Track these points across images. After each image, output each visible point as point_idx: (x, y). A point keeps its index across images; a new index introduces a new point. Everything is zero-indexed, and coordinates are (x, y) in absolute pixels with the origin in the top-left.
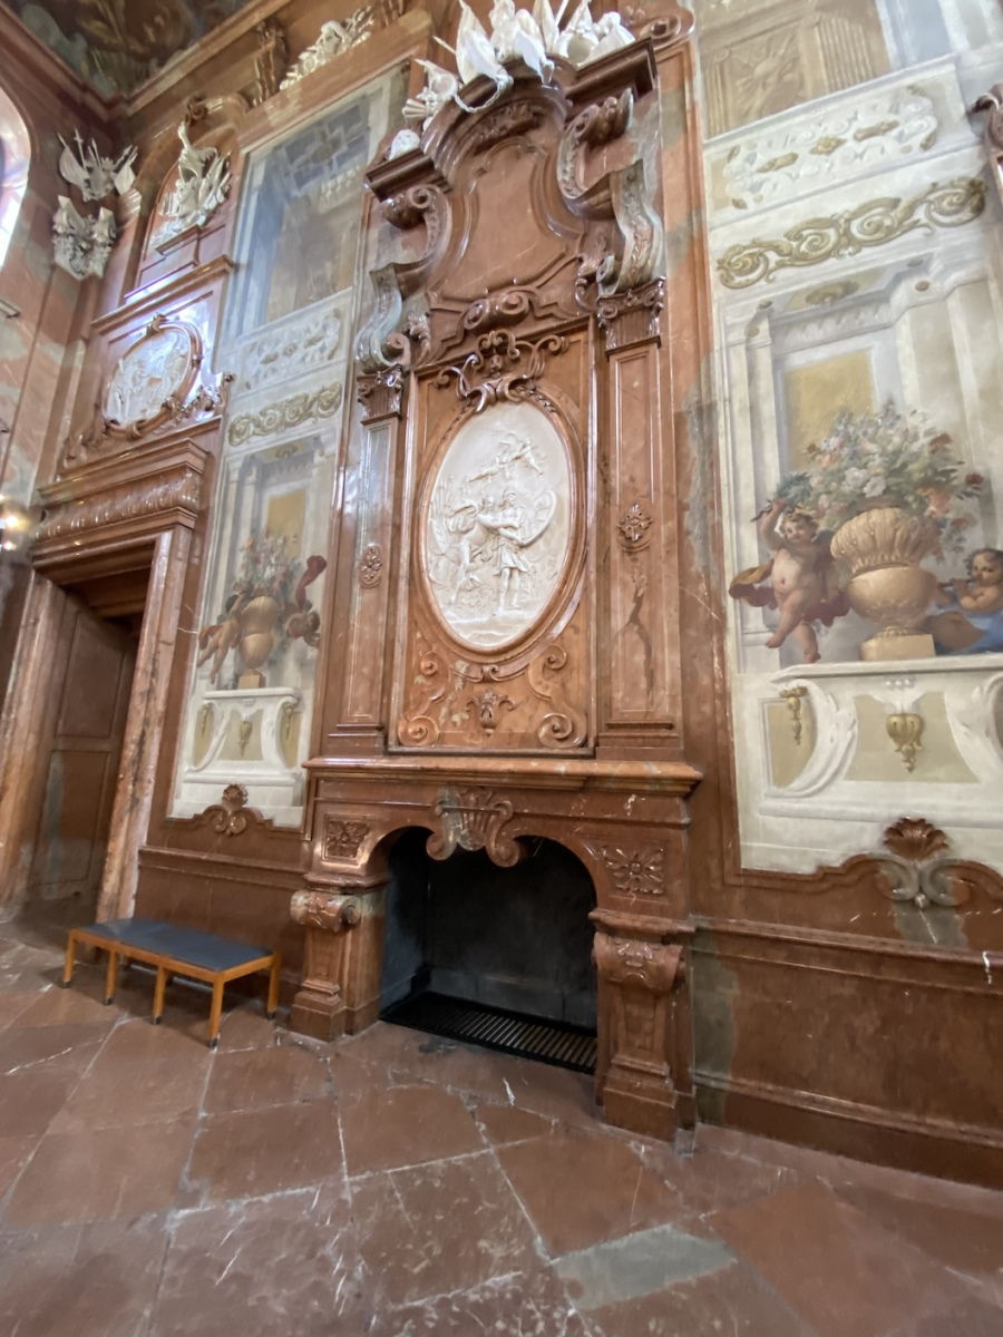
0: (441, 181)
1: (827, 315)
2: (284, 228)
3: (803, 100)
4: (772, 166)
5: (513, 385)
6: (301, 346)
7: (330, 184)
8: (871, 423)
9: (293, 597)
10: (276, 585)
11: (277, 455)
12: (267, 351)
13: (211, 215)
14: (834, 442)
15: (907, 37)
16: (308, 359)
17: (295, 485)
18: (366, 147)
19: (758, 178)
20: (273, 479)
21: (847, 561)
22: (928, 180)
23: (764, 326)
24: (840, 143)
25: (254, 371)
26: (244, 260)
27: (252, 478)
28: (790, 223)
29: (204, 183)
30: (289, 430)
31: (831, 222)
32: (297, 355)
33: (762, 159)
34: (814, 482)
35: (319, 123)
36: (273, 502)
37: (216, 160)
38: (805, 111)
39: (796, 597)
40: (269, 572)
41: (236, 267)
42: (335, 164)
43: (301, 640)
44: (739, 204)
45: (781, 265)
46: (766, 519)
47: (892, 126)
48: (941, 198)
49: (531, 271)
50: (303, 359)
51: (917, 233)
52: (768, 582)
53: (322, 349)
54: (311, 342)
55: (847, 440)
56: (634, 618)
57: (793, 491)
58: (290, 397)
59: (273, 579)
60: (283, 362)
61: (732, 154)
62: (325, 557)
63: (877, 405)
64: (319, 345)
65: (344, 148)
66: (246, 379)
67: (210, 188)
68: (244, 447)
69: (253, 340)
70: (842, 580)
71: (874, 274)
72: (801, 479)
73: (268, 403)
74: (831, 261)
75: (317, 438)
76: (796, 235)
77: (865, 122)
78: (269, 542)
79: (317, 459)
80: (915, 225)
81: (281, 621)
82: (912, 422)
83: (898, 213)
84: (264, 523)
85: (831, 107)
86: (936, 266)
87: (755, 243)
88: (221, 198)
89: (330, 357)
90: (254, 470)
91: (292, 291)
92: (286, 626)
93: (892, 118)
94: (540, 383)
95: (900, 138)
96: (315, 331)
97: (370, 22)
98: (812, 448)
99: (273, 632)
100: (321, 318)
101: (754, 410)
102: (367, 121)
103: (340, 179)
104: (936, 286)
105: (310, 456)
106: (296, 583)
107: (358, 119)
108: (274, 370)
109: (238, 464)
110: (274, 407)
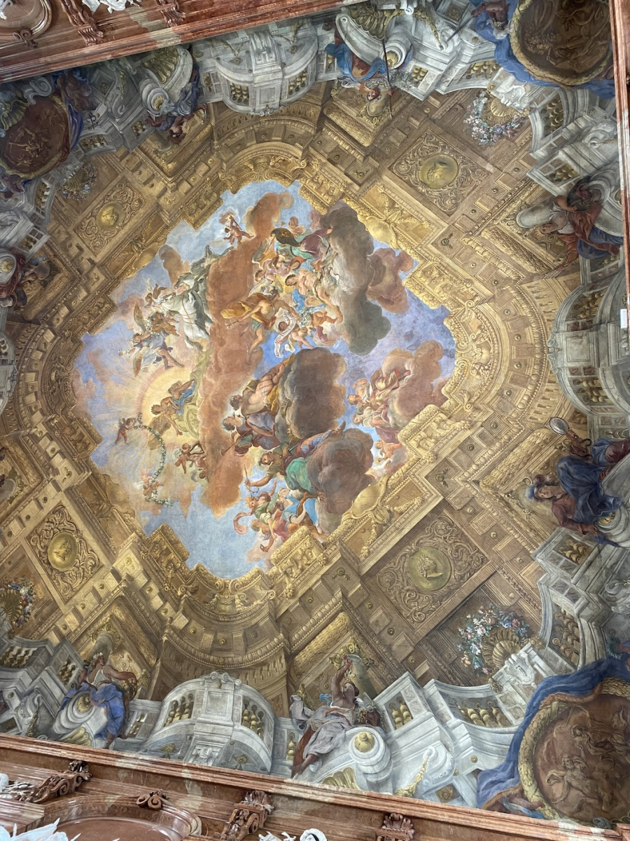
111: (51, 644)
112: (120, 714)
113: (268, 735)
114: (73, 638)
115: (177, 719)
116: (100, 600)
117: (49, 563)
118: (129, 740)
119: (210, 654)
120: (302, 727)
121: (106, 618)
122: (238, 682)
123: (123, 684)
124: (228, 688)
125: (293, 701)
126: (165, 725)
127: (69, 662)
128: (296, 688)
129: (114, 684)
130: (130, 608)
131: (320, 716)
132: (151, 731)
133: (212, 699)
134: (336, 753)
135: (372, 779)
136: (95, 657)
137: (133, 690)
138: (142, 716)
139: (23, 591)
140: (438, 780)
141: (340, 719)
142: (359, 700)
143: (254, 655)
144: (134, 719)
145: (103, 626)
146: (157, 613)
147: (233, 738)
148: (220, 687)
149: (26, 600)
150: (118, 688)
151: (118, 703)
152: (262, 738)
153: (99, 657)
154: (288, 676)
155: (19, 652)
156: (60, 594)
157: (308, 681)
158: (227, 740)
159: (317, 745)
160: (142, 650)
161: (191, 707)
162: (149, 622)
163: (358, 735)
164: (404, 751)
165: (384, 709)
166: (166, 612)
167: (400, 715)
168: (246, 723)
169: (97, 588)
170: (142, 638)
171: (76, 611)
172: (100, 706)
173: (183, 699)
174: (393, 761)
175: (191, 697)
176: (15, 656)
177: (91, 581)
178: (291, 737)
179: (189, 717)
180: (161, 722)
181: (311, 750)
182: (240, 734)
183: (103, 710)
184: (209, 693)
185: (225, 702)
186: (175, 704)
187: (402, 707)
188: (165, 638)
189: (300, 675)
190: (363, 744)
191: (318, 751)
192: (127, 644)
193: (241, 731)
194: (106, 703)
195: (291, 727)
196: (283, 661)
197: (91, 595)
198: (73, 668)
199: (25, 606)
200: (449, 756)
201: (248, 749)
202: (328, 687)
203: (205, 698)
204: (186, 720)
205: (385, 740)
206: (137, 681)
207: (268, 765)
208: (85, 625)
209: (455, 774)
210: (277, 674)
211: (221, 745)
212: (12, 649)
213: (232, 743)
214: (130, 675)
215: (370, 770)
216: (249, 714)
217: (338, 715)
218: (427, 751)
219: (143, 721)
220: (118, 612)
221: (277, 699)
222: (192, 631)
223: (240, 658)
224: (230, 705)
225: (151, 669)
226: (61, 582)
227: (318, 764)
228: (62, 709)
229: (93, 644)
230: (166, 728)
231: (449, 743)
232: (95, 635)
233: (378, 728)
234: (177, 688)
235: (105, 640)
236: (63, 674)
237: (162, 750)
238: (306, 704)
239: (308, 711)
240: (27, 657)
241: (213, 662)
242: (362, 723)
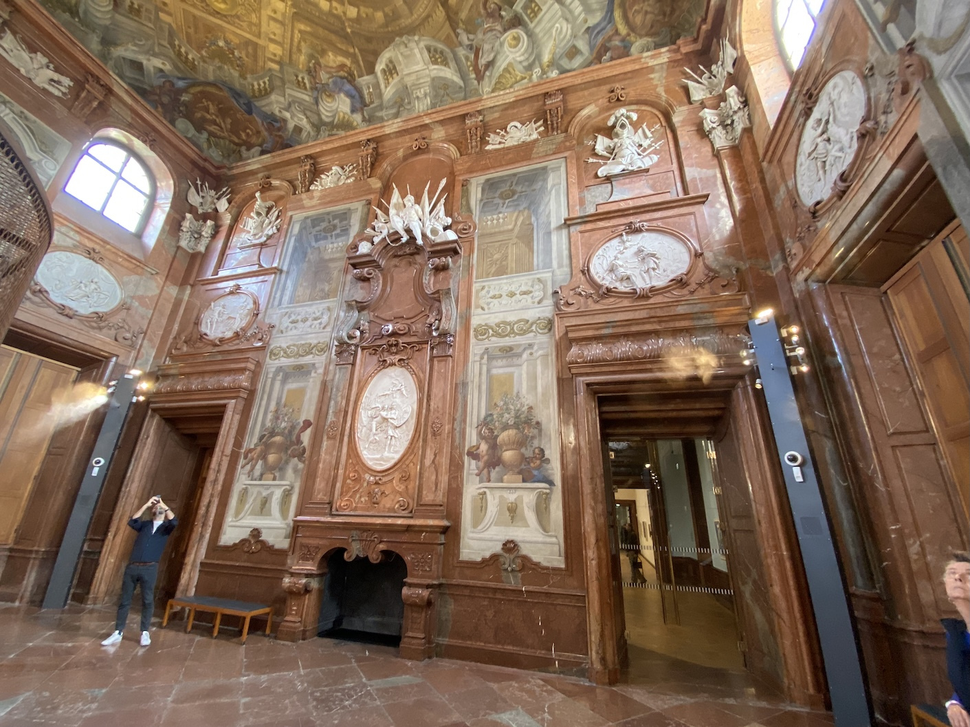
0: (378, 267)
1: (504, 357)
2: (307, 260)
3: (507, 274)
4: (494, 297)
5: (400, 360)
6: (310, 319)
7: (331, 246)
8: (513, 399)
9: (294, 438)
10: (286, 431)
11: (293, 369)
12: (293, 317)
13: (269, 237)
14: (502, 403)
15: (541, 258)
16: (313, 327)
17: (301, 384)
18: (348, 234)
19: (490, 300)
20: (290, 381)
21: (501, 446)
22: (538, 315)
23: (486, 357)
24: (515, 294)
25: (286, 325)
26: (285, 268)
27: (280, 378)
28: (497, 321)
29: (267, 221)
30: (300, 358)
31: (509, 324)
32: (308, 323)
33: (492, 294)
34: (495, 416)
35: (328, 214)
36: (289, 391)
37: (274, 209)
38: (507, 278)
39: (486, 458)
40: (283, 425)
41: (281, 271)
42: (334, 237)
43: (296, 459)
44: (483, 309)
45: (493, 335)
46: (480, 427)
47: (531, 292)
48: (540, 323)
49: (410, 316)
50: (311, 326)
51: (532, 335)
52: (478, 451)
53: (320, 324)
54: (315, 319)
55: (506, 403)
56: (433, 462)
57: (489, 419)
58: (303, 342)
59: (285, 428)
60: (300, 325)
61: (483, 288)
62: (312, 421)
63: (515, 391)
64: (319, 321)
65: (338, 231)
66: (282, 329)
67: (270, 223)
68: (277, 361)
69: (286, 310)
70: (500, 452)
71: (519, 345)
72: (491, 415)
73: (291, 343)
74: (507, 338)
75: (314, 364)
76: (498, 325)
77: (524, 288)
78: (285, 410)
79: (313, 374)
80: (532, 331)
81: (287, 449)
82: (524, 400)
83: (527, 325)
84: (283, 400)
85: (515, 279)
86: (536, 347)
87: (486, 325)
88: (276, 231)
89: (324, 328)
90: (281, 374)
91: (308, 292)
92: (289, 452)
93: (531, 289)
94: (411, 361)
95: (532, 297)
96: (318, 314)
97: (355, 172)
98: (495, 404)
99: (282, 454)
100: (321, 309)
101: (480, 387)
102: (350, 222)
103: (335, 245)
104: (535, 354)
105: (309, 373)
106: (297, 431)
107: (346, 219)
108: (296, 328)
109: (273, 370)
110: (294, 345)
111: (275, 71)
112: (354, 92)
113: (452, 64)
114: (286, 60)
115: (390, 80)
116: (282, 23)
117: (218, 13)
118: (371, 106)
119: (387, 26)
120: (471, 49)
121: (297, 35)
122: (416, 38)
123: (342, 73)
124: (412, 45)
125: (459, 34)
126: (386, 87)
127: (297, 76)
128: (458, 24)
129: (337, 76)
130: (307, 19)
131: (480, 36)
132: (380, 95)
133: (405, 57)
134: (498, 57)
135: (525, 64)
136: (311, 65)
137: (351, 74)
138: (369, 88)
139: (221, 43)
140: (565, 45)
141: (494, 32)
142: (503, 13)
143: (419, 13)
144: (365, 92)
145: (299, 42)
146: (330, 13)
147: (432, 76)
148: (406, 47)
149: (229, 49)
150: (342, 78)
151: (348, 87)
152: (449, 68)
153: (314, 64)
154: (449, 18)
155: (259, 85)
156: (249, 33)
157: (463, 15)
158: (429, 79)
159: (485, 56)
160: (339, 45)
161: (395, 68)
162: (330, 23)
163: (509, 38)
164: (541, 35)
165: (521, 11)
166: (336, 9)
167: (533, 11)
168: (435, 62)
169: (273, 15)
170: (333, 38)
171: (271, 40)
172: (338, 93)
173: (387, 65)
174: (535, 46)
175: (391, 61)
176: (259, 89)
177: (263, 12)
178: (467, 58)
179: (398, 74)
180: (383, 86)
181: (482, 62)
182: (435, 72)
183: (342, 95)
184: (402, 54)
185: (415, 55)
186: (384, 71)
187: (533, 5)
188: (349, 30)
189: (456, 13)
190: (514, 43)
191: (488, 60)
192: (325, 47)
193: (434, 69)
194: (340, 90)
195: (464, 52)
196: (441, 8)
197: (272, 23)
198: (303, 78)
199: (233, 54)
200: (570, 26)
201: (444, 79)
202: (479, 14)
203: (401, 58)
204: (396, 79)
205: (527, 34)
206: (350, 68)
207: (462, 83)
208: (287, 46)
209: (575, 37)
210: (441, 20)
211: (427, 84)
212: (253, 86)
213: (433, 79)
214: (342, 66)
215: (522, 58)
216: (434, 56)
217: (492, 30)
218: (555, 29)
219: (371, 90)
220: (302, 27)
221: (448, 36)
222: (364, 16)
223: (410, 21)
224: (418, 56)
225: (353, 56)
226: (241, 23)
227: (490, 68)
228: (318, 106)
229: (303, 58)
230: (388, 89)
231: (569, 16)
232: (299, 50)
233: (520, 27)
234: (379, 60)
235: (310, 51)
236: (299, 85)
237: (396, 103)
238: (468, 32)
239: (471, 37)
240: (267, 86)
241: (392, 32)
242: (509, 28)
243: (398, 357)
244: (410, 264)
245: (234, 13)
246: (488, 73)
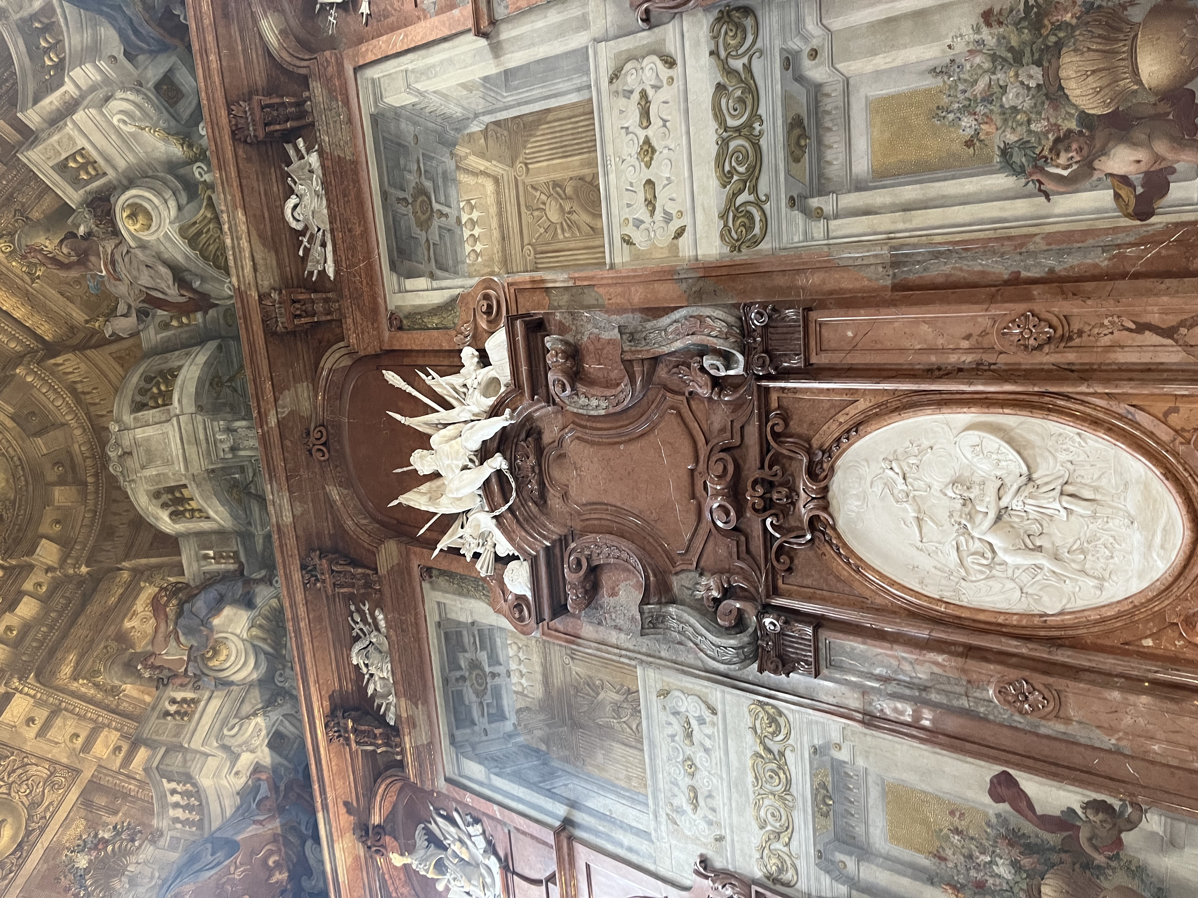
0: (563, 541)
1: (820, 142)
2: (543, 747)
3: (595, 176)
4: (651, 204)
5: (812, 475)
6: (689, 751)
7: (514, 679)
8: (954, 87)
9: (1052, 839)
10: (1026, 862)
11: (826, 815)
12: (682, 801)
14: (967, 121)
15: (563, 86)
16: (708, 743)
17: (874, 793)
18: (491, 629)
19: (659, 214)
20: (859, 830)
21: (1125, 95)
22: (705, 59)
23: (814, 202)
24: (647, 141)
25: (703, 825)
26: (562, 810)
27: (851, 864)
28: (713, 183)
30: (793, 790)
31: (724, 143)
32: (699, 757)
33: (642, 213)
34: (1011, 138)
35: (446, 681)
36: (894, 838)
38: (606, 174)
39: (1161, 147)
40: (1003, 869)
41: (567, 823)
42: (497, 669)
44: (680, 233)
45: (754, 190)
46: (1049, 186)
47: (644, 95)
48: (727, 46)
49: (686, 448)
50: (707, 750)
51: (757, 66)
52: (1137, 179)
53: (701, 721)
54: (689, 735)
55: (968, 109)
56: (1169, 332)
57: (1019, 158)
58: (750, 778)
59: (1015, 865)
60: (703, 781)
61: (627, 241)
63: (930, 82)
64: (694, 723)
65: (483, 656)
66: (711, 839)
68: (802, 865)
69: (663, 818)
70: (1143, 98)
71: (787, 99)
72: (1005, 152)
73: (750, 812)
74: (763, 142)
75: (815, 750)
76: (725, 178)
77: (633, 118)
78: (954, 858)
79: (843, 755)
80: (748, 68)
82: (960, 47)
83: (731, 84)
84: (923, 861)
85: (610, 150)
86: (795, 44)
87: (723, 216)
89: (714, 712)
90: (839, 857)
91: (619, 750)
93: (636, 96)
94: (815, 443)
95: (656, 88)
96: (677, 727)
97: (366, 608)
98: (969, 143)
100: (663, 717)
101: (907, 208)
102: (465, 624)
103: (513, 666)
104: (815, 43)
105: (837, 766)
107: (459, 634)
108: (710, 796)
109: (826, 880)
110: (758, 806)
111: (150, 759)
112: (212, 594)
113: (173, 360)
114: (130, 726)
115: (193, 504)
116: (55, 712)
117: (20, 846)
118: (243, 559)
119: (85, 484)
120: (147, 315)
121: (82, 686)
122: (114, 428)
123: (171, 609)
124: (127, 440)
125: (113, 334)
126: (208, 518)
127: (167, 714)
128: (94, 332)
129: (176, 624)
130: (52, 653)
131: (121, 289)
132: (221, 533)
133: (150, 460)
135: (184, 198)
136: (147, 675)
137: (175, 590)
138: (206, 557)
139: (82, 862)
140: (156, 108)
141: (117, 257)
143: (64, 410)
144: (213, 567)
145: (96, 685)
146: (45, 600)
147: (193, 409)
148: (130, 453)
149: (96, 847)
150: (180, 614)
151: (200, 605)
152: (180, 368)
153: (145, 667)
154: (80, 348)
155: (176, 805)
156: (68, 790)
157: (78, 316)
158: (199, 418)
159: (163, 286)
160: (113, 600)
161: (170, 490)
162: (67, 606)
163: (132, 228)
164: (131, 159)
165: (81, 192)
166: (40, 585)
167: (83, 167)
168: (166, 398)
169: (35, 728)
170: (94, 608)
171: (87, 746)
172: (211, 629)
173: (164, 506)
174: (150, 173)
175: (157, 495)
176: (185, 808)
177: (27, 748)
178: (166, 326)
179: (185, 486)
180: (205, 526)
181: (173, 293)
182: (184, 401)
183: (216, 622)
184: (143, 467)
185: (148, 439)
186: (175, 515)
187: (72, 164)
188: (84, 569)
189: (72, 329)
190: (141, 219)
191: (171, 282)
192: (111, 631)
193: (180, 401)
194: (205, 623)
195: (152, 331)
196: (59, 360)
197: (50, 735)
198: (173, 701)
199: (106, 842)
200: (119, 94)
201: (201, 382)
202: (77, 281)
203: (151, 472)
204: (192, 491)
205: (127, 188)
206: (162, 589)
207: (212, 345)
208: (104, 717)
209: (141, 85)
210: (83, 366)
211: (208, 423)
212: (176, 820)
213: (200, 408)
214: (156, 605)
215: (172, 204)
216: (154, 398)
217: (113, 263)
218: (122, 126)
219: (211, 553)
220: (66, 670)
221: (119, 359)
222: (58, 528)
223: (78, 432)
224: (150, 431)
225: (137, 573)
226: (46, 803)
227: (188, 277)
229: (130, 689)
230: (211, 513)
231: (101, 94)
232: (114, 691)
233: (112, 200)
234: (152, 520)
235: (117, 669)
236: (186, 713)
237: (240, 501)
238: (112, 313)
239: (122, 308)
240: (179, 788)
241: (96, 475)
242: (113, 223)
243: (803, 483)
244: (562, 456)
245: (24, 814)
246: (197, 284)
